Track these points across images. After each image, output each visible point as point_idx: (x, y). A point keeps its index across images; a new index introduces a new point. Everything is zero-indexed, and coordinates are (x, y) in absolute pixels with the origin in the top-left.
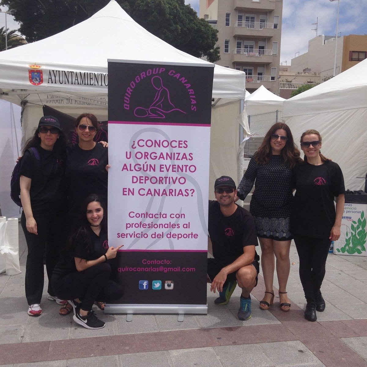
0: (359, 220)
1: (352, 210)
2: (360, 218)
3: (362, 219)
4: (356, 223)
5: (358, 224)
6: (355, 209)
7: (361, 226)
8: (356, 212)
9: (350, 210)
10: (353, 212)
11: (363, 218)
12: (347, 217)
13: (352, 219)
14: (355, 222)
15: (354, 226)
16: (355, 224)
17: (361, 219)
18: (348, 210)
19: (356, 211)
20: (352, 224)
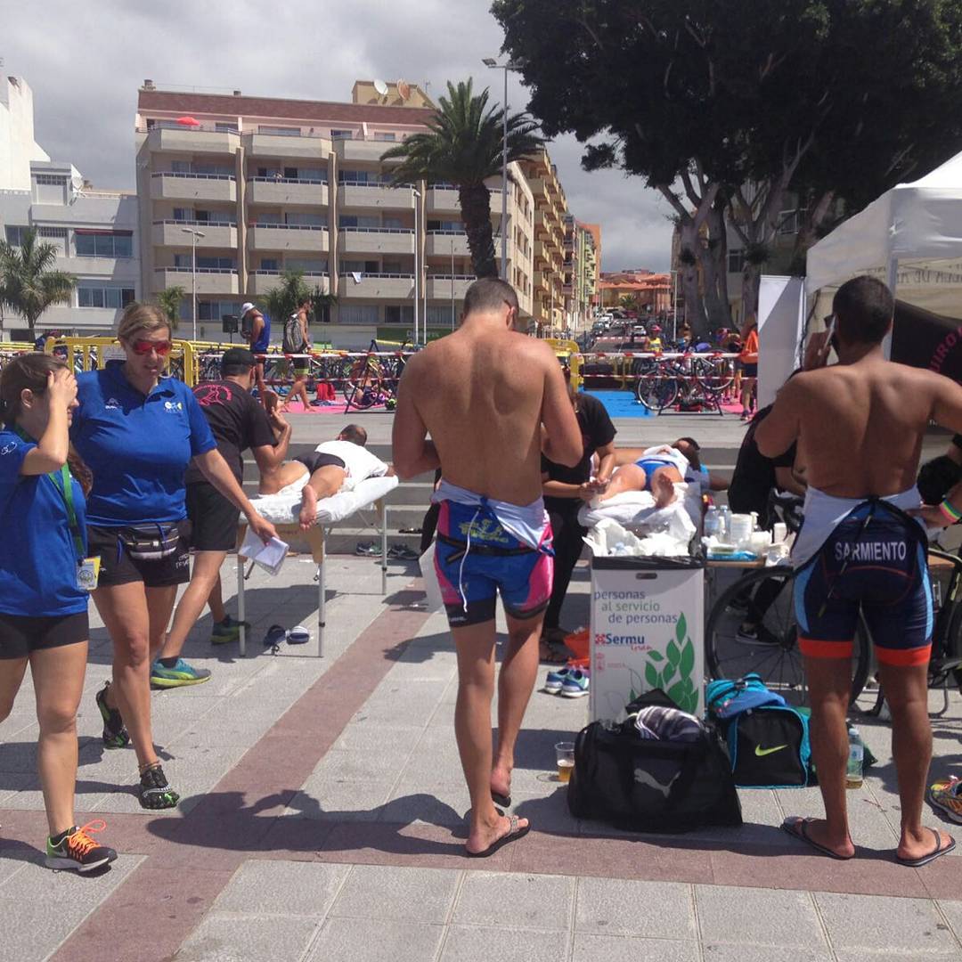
0: (671, 647)
1: (645, 613)
2: (672, 641)
3: (680, 642)
4: (662, 658)
5: (666, 660)
6: (656, 607)
7: (678, 667)
8: (658, 619)
9: (640, 613)
10: (649, 619)
11: (685, 641)
12: (630, 639)
13: (646, 644)
14: (656, 656)
15: (653, 668)
16: (658, 663)
17: (676, 642)
18: (633, 612)
19: (656, 614)
20: (648, 664)
